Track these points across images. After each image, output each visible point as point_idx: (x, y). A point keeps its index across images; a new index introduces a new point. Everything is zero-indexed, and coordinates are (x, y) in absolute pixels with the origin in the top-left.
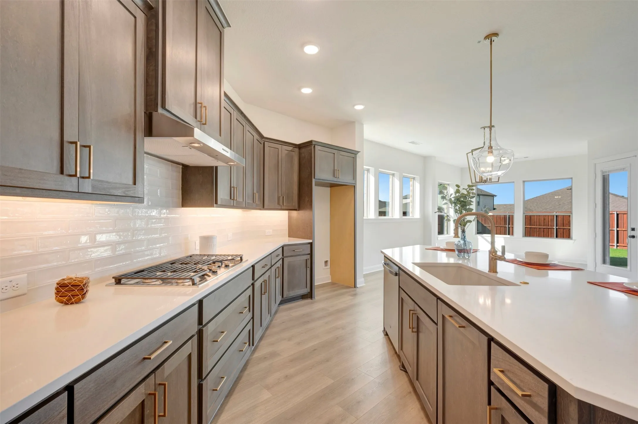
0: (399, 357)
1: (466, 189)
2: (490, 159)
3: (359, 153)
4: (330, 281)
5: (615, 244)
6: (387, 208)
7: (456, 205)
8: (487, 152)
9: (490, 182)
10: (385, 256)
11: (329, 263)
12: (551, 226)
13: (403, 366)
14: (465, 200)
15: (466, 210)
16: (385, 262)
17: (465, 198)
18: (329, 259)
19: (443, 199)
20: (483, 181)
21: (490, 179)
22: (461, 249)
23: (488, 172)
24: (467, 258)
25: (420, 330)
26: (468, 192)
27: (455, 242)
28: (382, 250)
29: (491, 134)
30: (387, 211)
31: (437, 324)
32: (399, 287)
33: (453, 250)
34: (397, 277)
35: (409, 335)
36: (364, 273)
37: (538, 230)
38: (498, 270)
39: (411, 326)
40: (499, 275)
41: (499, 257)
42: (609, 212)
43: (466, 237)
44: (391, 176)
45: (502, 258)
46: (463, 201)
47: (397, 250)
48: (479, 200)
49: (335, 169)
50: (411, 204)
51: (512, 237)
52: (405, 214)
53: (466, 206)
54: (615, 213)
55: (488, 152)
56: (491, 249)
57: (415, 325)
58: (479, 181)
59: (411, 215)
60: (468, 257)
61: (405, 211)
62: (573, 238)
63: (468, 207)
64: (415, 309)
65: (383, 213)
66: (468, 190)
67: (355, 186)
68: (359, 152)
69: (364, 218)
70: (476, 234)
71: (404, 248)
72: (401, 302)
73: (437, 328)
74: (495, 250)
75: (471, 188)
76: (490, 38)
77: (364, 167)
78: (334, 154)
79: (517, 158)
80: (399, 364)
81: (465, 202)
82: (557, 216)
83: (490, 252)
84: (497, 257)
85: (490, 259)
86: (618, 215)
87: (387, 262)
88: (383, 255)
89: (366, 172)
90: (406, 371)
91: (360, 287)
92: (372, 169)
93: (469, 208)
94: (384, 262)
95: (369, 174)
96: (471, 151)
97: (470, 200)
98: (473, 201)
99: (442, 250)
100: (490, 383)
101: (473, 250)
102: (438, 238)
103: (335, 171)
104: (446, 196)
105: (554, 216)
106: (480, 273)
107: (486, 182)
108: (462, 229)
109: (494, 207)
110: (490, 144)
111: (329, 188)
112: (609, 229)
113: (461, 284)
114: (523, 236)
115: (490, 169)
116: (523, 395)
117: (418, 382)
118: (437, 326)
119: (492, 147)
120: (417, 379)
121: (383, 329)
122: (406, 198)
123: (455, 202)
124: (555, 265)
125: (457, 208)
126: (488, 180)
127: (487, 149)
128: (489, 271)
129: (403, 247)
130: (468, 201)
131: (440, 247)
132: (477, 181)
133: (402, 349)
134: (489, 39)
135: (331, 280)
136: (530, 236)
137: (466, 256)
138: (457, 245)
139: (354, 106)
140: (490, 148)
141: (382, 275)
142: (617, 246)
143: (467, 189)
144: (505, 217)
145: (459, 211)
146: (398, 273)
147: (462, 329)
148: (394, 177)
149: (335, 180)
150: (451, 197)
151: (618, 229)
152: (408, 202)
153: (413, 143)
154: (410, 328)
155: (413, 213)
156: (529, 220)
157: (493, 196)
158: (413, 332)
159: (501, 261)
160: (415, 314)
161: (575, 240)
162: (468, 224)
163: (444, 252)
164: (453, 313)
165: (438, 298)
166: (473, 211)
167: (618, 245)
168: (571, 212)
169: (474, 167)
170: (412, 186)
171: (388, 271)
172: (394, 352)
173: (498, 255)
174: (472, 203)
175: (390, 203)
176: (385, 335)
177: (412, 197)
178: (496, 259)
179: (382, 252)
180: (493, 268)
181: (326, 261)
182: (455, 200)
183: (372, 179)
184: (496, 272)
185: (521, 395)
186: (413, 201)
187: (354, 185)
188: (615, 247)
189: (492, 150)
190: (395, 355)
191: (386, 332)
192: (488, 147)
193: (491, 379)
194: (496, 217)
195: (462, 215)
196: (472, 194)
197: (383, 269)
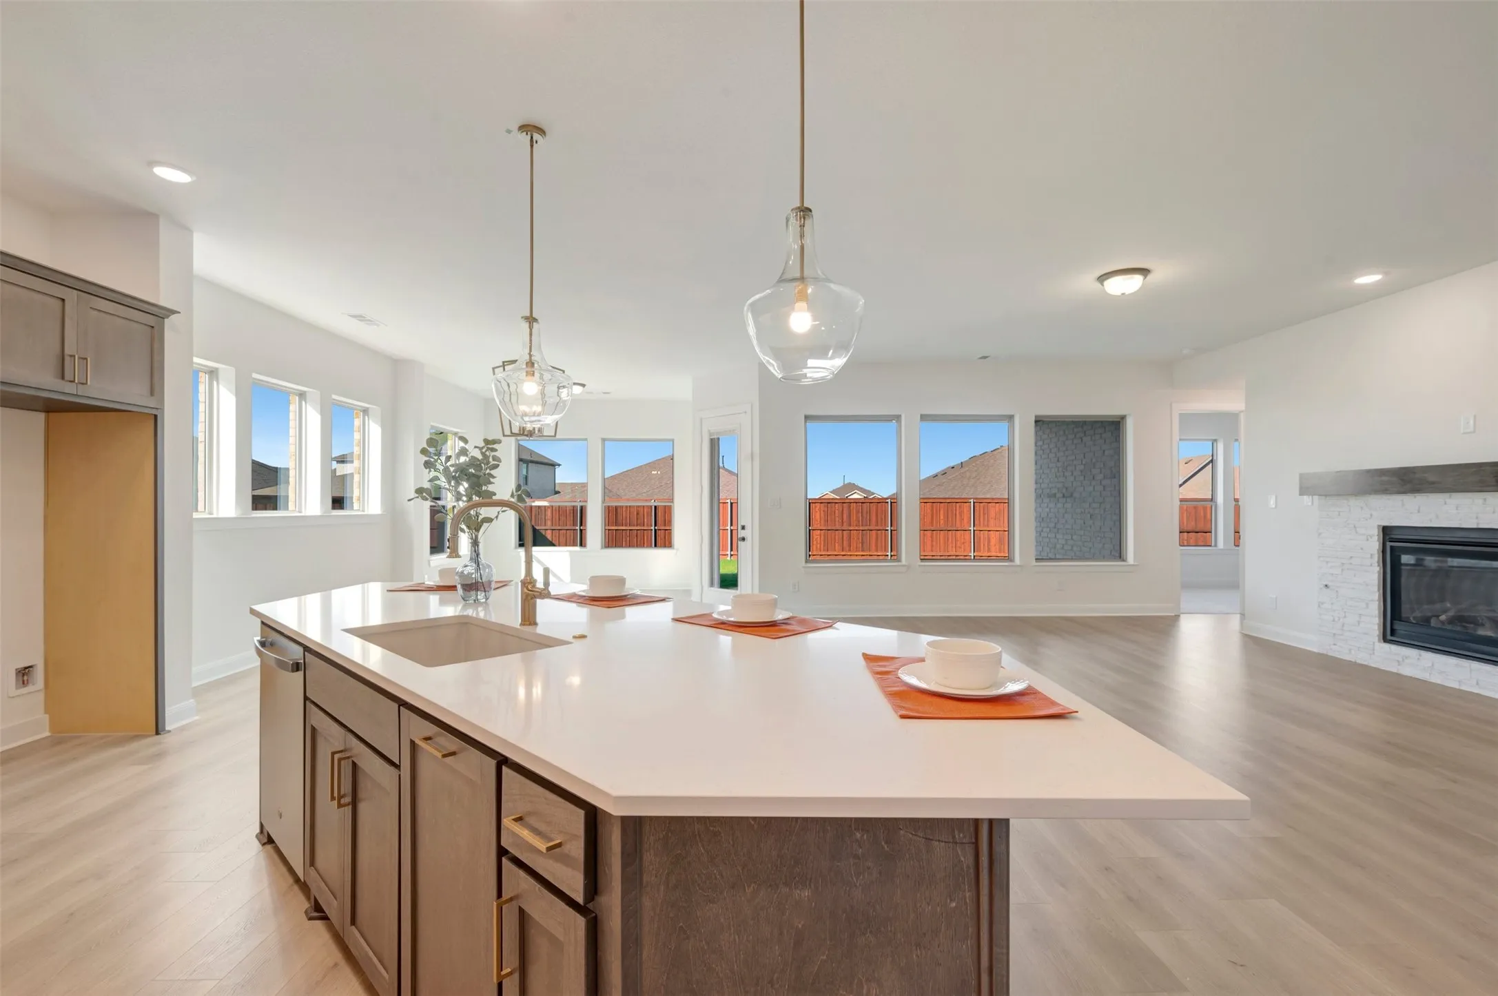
0: (304, 887)
1: (481, 449)
2: (530, 388)
3: (173, 317)
4: (47, 734)
5: (729, 553)
6: (282, 486)
7: (458, 484)
8: (525, 374)
9: (540, 436)
10: (263, 623)
11: (39, 675)
12: (648, 525)
13: (318, 907)
14: (478, 473)
15: (479, 494)
16: (262, 637)
17: (479, 468)
18: (38, 661)
19: (430, 468)
20: (526, 433)
21: (540, 430)
22: (470, 583)
23: (534, 415)
24: (482, 601)
25: (362, 794)
26: (483, 454)
27: (456, 568)
28: (254, 607)
29: (531, 334)
30: (281, 493)
31: (397, 767)
32: (306, 698)
33: (453, 588)
34: (301, 673)
35: (332, 817)
36: (195, 684)
37: (628, 534)
38: (539, 619)
39: (336, 795)
40: (540, 630)
41: (538, 592)
42: (719, 500)
43: (481, 556)
44: (295, 400)
45: (545, 594)
46: (473, 475)
47: (313, 601)
48: (527, 472)
49: (67, 352)
50: (356, 478)
51: (583, 549)
52: (338, 503)
53: (480, 486)
54: (729, 501)
55: (527, 372)
56: (526, 576)
57: (347, 787)
58: (517, 431)
59: (356, 506)
60: (484, 600)
61: (338, 494)
62: (675, 547)
63: (484, 488)
64: (348, 746)
65: (264, 502)
66: (484, 450)
67: (156, 416)
68: (174, 312)
69: (195, 515)
70: (516, 548)
71: (337, 595)
72: (312, 737)
73: (400, 775)
74: (532, 577)
75: (490, 446)
76: (529, 133)
77: (196, 360)
78: (63, 300)
79: (591, 393)
80: (306, 905)
81: (478, 477)
82: (655, 507)
83: (524, 583)
84: (535, 593)
85: (524, 597)
86: (732, 504)
87: (270, 640)
88: (259, 621)
89: (204, 378)
90: (325, 918)
91: (175, 729)
92: (227, 372)
93: (487, 491)
94: (259, 638)
95: (215, 383)
96: (501, 364)
97: (488, 474)
98: (495, 475)
99: (430, 589)
100: (502, 852)
101: (496, 582)
102: (431, 562)
103: (67, 359)
104: (436, 461)
105: (651, 506)
106: (503, 631)
107: (531, 436)
108: (472, 539)
109: (557, 489)
110: (530, 355)
111: (41, 417)
112: (719, 526)
113: (466, 659)
114: (602, 548)
115: (538, 409)
116: (549, 849)
117: (356, 928)
118: (400, 770)
119: (533, 364)
120: (353, 922)
121: (258, 830)
122: (343, 462)
123: (455, 475)
124: (635, 597)
125: (461, 489)
126: (537, 432)
127: (524, 366)
128: (521, 624)
129: (334, 589)
130: (485, 475)
131: (424, 583)
132: (513, 432)
133: (312, 863)
134: (527, 134)
135: (50, 731)
136: (615, 546)
137: (481, 596)
138: (461, 574)
139: (152, 163)
140: (530, 364)
141: (255, 682)
142: (731, 555)
143: (483, 448)
144: (574, 508)
145: (466, 496)
146: (302, 661)
147: (449, 760)
148: (304, 403)
149: (70, 388)
150: (449, 464)
151: (732, 528)
152: (348, 472)
153: (360, 318)
154: (333, 798)
155: (364, 501)
156: (613, 515)
157: (553, 465)
158: (340, 806)
159: (543, 599)
160: (348, 758)
161: (677, 550)
162: (485, 525)
163: (434, 594)
164: (432, 729)
165: (402, 703)
166: (494, 498)
167: (732, 553)
168: (672, 500)
169: (498, 403)
170: (359, 431)
171: (273, 664)
172: (290, 880)
173: (538, 588)
174: (492, 480)
175: (292, 473)
176: (264, 844)
177: (359, 459)
178: (534, 597)
179: (253, 612)
180: (529, 617)
181: (26, 668)
182: (456, 471)
183: (227, 402)
184: (535, 624)
185: (544, 851)
186: (363, 471)
187: (154, 412)
188: (729, 558)
189: (533, 370)
190: (296, 888)
191: (268, 834)
192: (527, 363)
193: (503, 844)
194: (557, 509)
195: (470, 503)
196: (494, 460)
197: (258, 663)
